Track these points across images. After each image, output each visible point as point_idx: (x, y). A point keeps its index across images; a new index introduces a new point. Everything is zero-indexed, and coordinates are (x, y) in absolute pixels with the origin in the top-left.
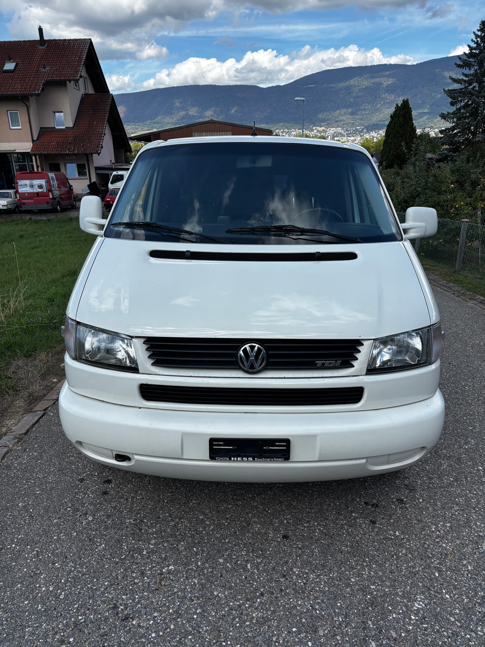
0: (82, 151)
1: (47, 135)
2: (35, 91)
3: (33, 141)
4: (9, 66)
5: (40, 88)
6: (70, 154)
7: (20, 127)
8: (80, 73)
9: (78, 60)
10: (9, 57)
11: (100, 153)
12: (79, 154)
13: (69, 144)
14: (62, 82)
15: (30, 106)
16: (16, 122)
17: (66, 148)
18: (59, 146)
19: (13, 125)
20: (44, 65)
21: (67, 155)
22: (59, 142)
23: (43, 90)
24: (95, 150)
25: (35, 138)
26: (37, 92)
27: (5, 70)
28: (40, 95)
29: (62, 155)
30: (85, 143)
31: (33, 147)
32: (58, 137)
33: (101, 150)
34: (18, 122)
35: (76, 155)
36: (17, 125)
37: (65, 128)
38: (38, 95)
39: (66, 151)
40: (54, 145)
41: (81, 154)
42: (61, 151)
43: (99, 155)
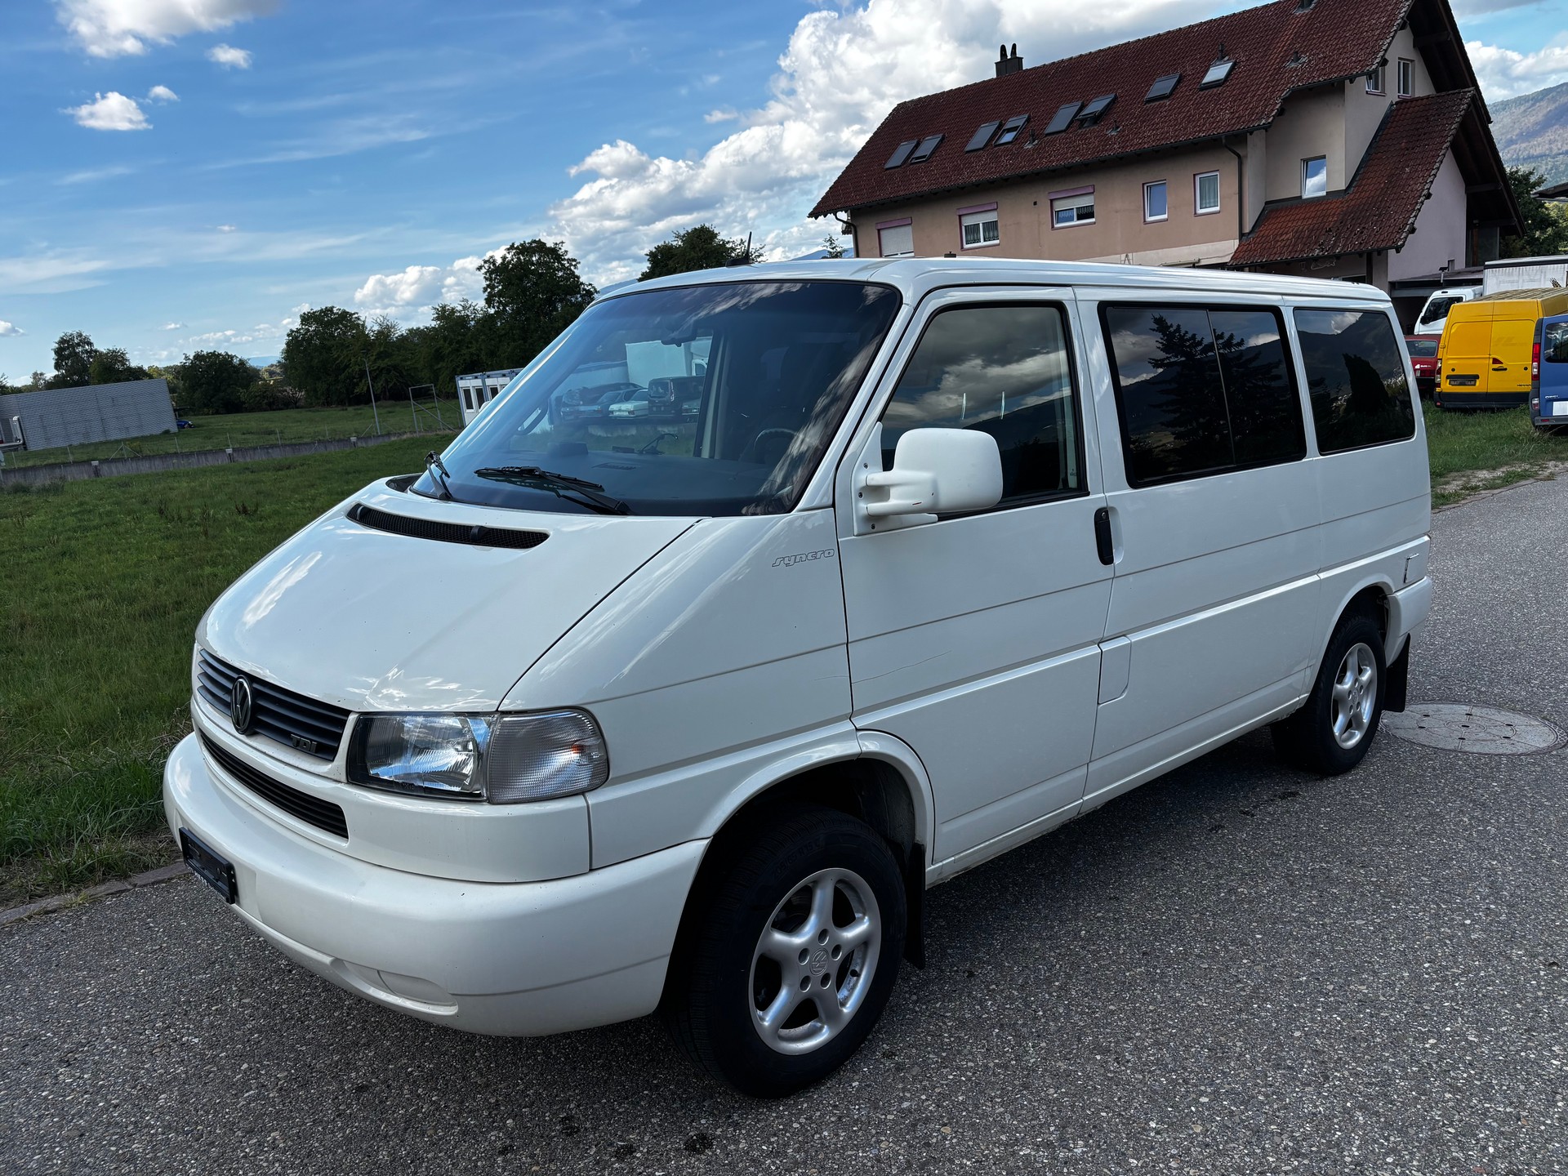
0: (1355, 245)
1: (1278, 218)
2: (1260, 119)
3: (1242, 235)
4: (1217, 72)
5: (1273, 110)
6: (1324, 257)
7: (1217, 209)
8: (1381, 54)
9: (1386, 22)
10: (1222, 51)
11: (1403, 245)
12: (1346, 254)
13: (1326, 232)
14: (1333, 84)
15: (1246, 157)
16: (1209, 198)
17: (1316, 243)
18: (1299, 241)
19: (1204, 206)
20: (1297, 52)
21: (1316, 259)
22: (1302, 231)
23: (1281, 112)
24: (1389, 240)
25: (1247, 229)
26: (1264, 121)
27: (1204, 84)
28: (1270, 127)
29: (1303, 260)
30: (1367, 226)
31: (1238, 249)
32: (1304, 219)
33: (1406, 238)
34: (1215, 196)
35: (1338, 257)
36: (1212, 205)
37: (1325, 194)
38: (1266, 127)
39: (1313, 250)
40: (1288, 239)
41: (1350, 253)
42: (1302, 251)
43: (1398, 252)
